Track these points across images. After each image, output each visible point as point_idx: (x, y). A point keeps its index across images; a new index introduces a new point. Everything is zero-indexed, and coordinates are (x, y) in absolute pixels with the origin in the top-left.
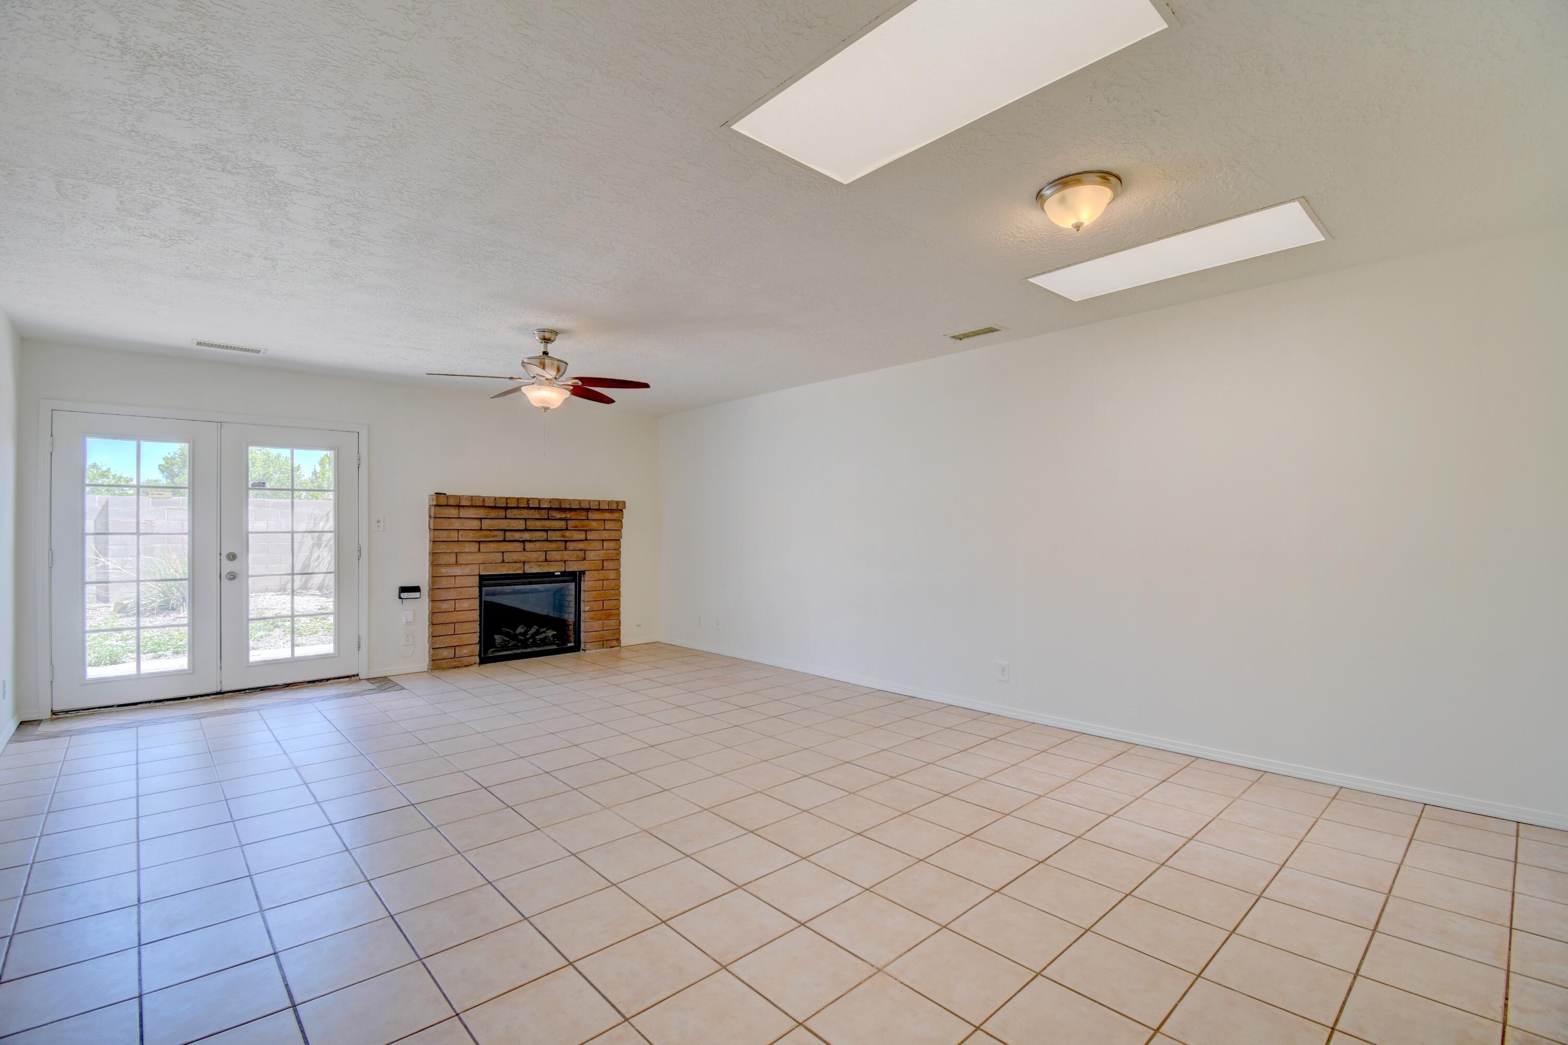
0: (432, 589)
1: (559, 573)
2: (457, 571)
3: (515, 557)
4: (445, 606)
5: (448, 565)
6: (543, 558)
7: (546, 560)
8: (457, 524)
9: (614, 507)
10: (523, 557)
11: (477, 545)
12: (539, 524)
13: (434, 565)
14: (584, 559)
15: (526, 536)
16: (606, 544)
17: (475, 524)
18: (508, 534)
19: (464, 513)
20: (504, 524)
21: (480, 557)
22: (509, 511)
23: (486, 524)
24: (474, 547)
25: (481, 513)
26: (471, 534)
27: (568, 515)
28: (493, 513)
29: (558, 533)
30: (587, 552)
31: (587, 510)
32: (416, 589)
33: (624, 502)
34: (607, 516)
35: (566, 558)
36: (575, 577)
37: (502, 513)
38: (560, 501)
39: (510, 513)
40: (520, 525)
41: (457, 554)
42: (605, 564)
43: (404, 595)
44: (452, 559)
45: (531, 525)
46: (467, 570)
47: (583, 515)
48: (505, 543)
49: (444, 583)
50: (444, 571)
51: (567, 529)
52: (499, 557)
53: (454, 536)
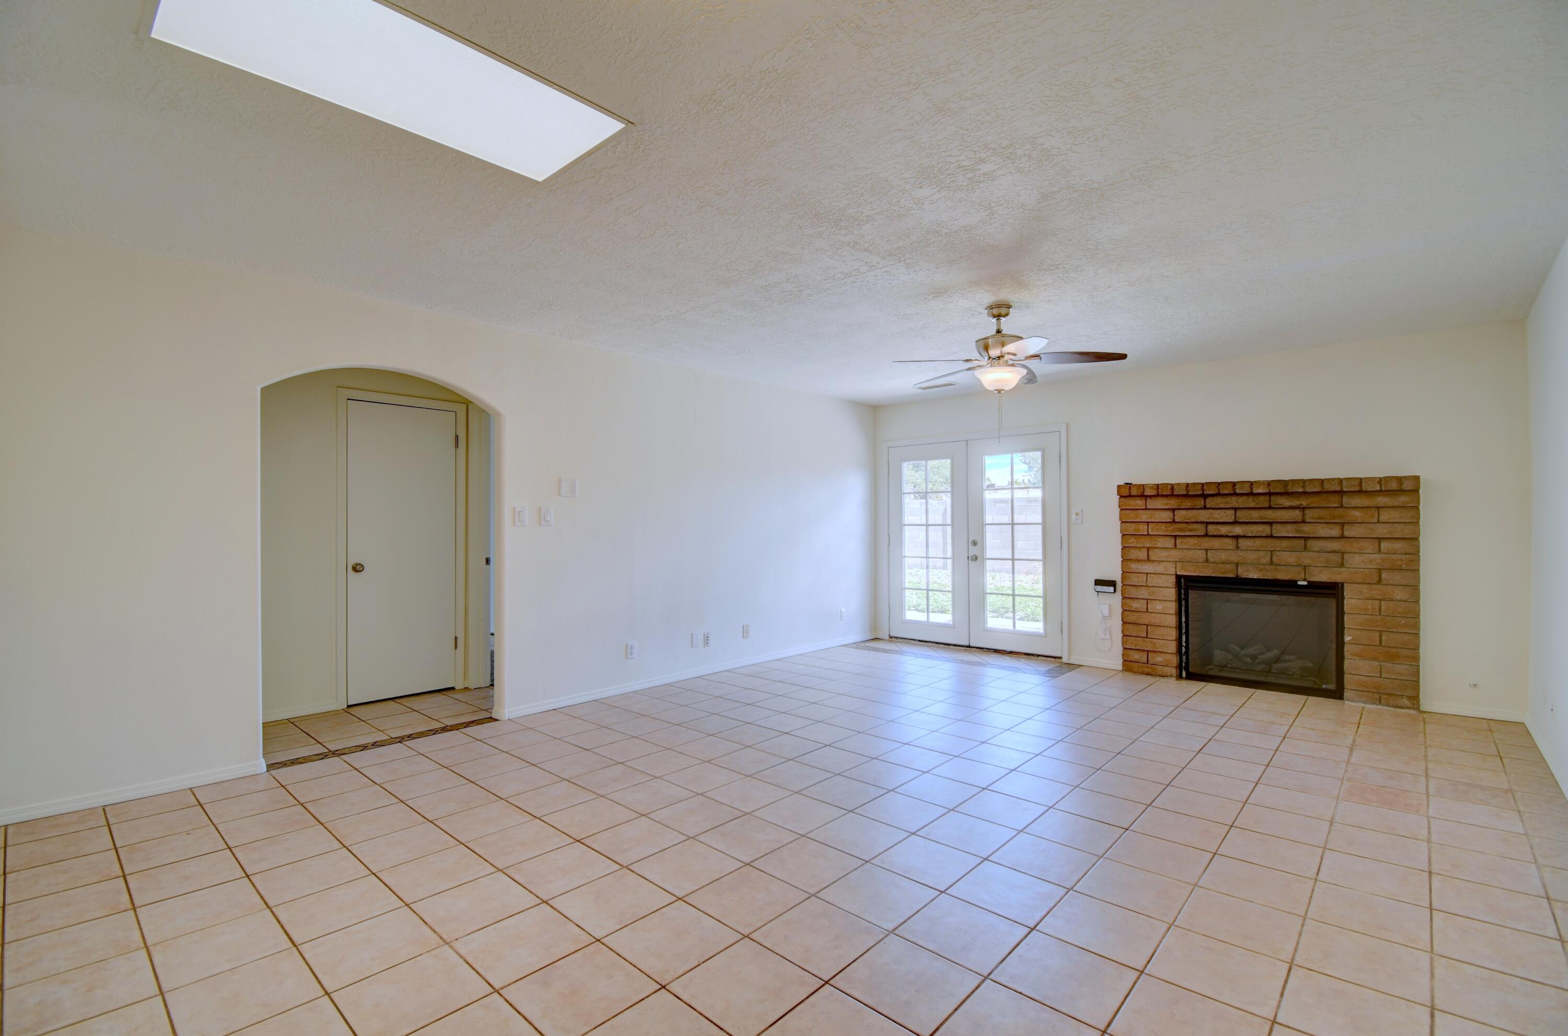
0: (1124, 585)
1: (1305, 583)
2: (1148, 567)
3: (1223, 556)
4: (1135, 605)
5: (1138, 561)
6: (1267, 559)
7: (1272, 563)
8: (1144, 516)
9: (1394, 486)
10: (1235, 557)
11: (1173, 540)
12: (1255, 515)
13: (1125, 560)
14: (1342, 565)
15: (1238, 530)
16: (1384, 545)
17: (1167, 516)
18: (1210, 527)
19: (1152, 504)
20: (1204, 515)
21: (1175, 554)
22: (1209, 500)
23: (1180, 515)
24: (1169, 543)
25: (1173, 503)
26: (1163, 527)
27: (1304, 502)
28: (1188, 503)
29: (1290, 527)
30: (1346, 556)
31: (1341, 493)
32: (1112, 583)
33: (1417, 479)
34: (1381, 500)
35: (1307, 561)
36: (1333, 590)
37: (1200, 502)
38: (1285, 483)
39: (1210, 502)
40: (1228, 516)
41: (1148, 549)
42: (1384, 575)
43: (1099, 588)
44: (1143, 555)
45: (1242, 516)
46: (1160, 568)
47: (1333, 501)
48: (1207, 539)
49: (1134, 580)
50: (1134, 566)
51: (1303, 522)
52: (1201, 555)
53: (1143, 529)
